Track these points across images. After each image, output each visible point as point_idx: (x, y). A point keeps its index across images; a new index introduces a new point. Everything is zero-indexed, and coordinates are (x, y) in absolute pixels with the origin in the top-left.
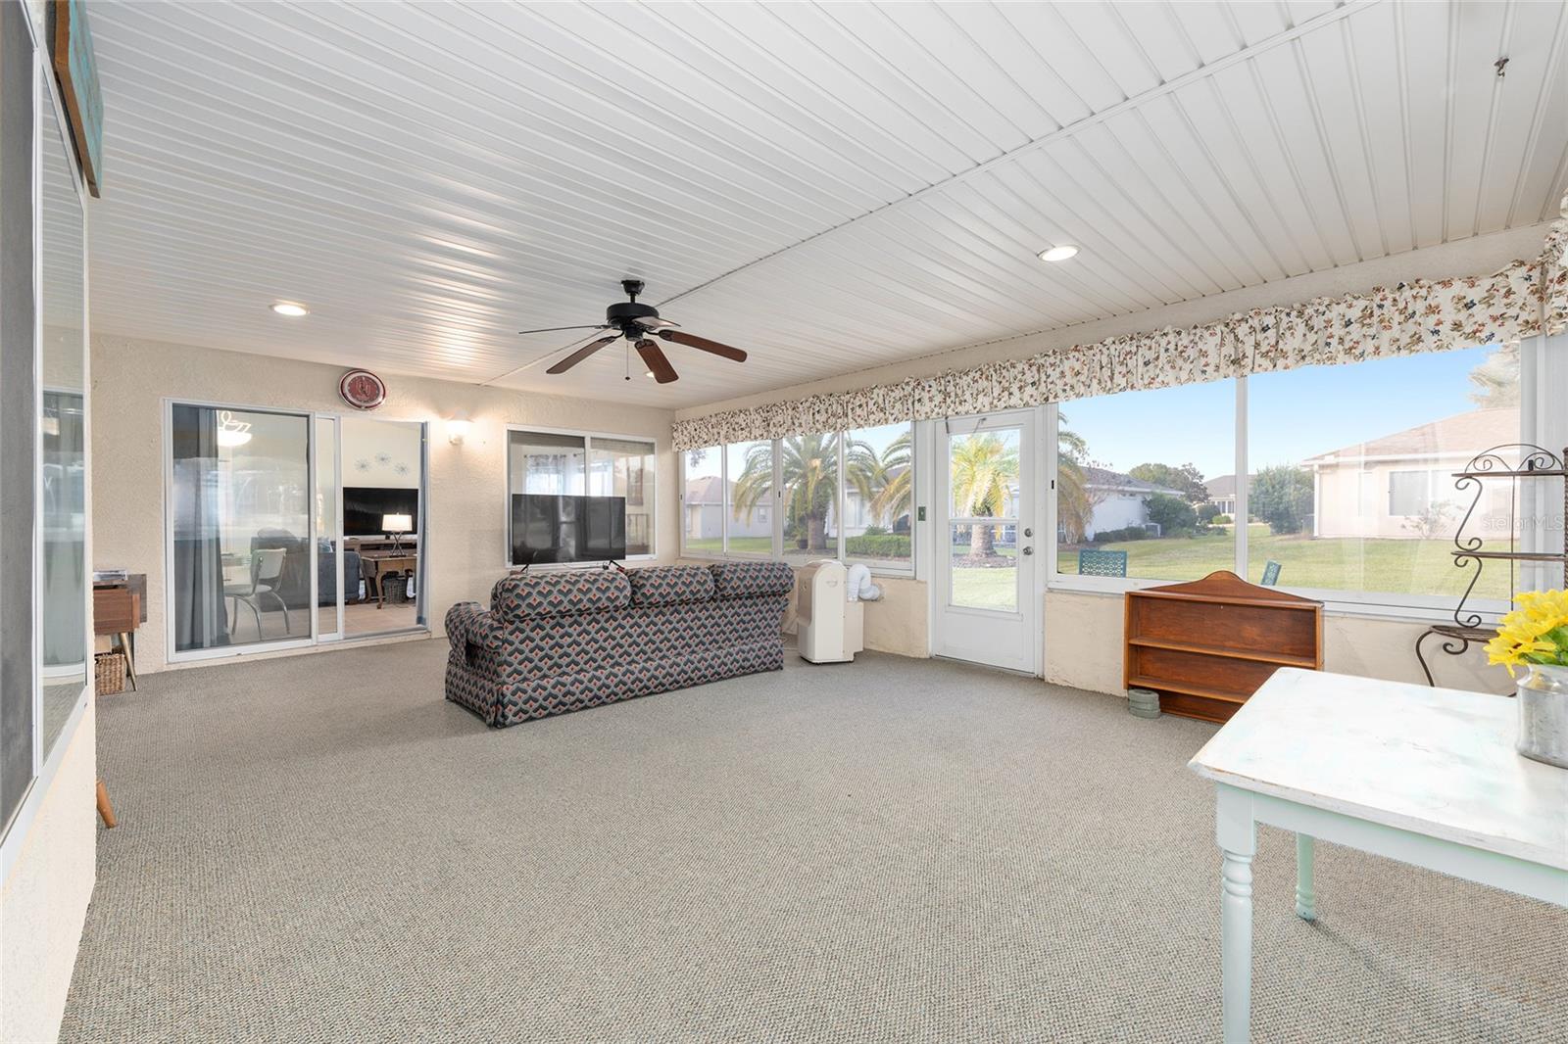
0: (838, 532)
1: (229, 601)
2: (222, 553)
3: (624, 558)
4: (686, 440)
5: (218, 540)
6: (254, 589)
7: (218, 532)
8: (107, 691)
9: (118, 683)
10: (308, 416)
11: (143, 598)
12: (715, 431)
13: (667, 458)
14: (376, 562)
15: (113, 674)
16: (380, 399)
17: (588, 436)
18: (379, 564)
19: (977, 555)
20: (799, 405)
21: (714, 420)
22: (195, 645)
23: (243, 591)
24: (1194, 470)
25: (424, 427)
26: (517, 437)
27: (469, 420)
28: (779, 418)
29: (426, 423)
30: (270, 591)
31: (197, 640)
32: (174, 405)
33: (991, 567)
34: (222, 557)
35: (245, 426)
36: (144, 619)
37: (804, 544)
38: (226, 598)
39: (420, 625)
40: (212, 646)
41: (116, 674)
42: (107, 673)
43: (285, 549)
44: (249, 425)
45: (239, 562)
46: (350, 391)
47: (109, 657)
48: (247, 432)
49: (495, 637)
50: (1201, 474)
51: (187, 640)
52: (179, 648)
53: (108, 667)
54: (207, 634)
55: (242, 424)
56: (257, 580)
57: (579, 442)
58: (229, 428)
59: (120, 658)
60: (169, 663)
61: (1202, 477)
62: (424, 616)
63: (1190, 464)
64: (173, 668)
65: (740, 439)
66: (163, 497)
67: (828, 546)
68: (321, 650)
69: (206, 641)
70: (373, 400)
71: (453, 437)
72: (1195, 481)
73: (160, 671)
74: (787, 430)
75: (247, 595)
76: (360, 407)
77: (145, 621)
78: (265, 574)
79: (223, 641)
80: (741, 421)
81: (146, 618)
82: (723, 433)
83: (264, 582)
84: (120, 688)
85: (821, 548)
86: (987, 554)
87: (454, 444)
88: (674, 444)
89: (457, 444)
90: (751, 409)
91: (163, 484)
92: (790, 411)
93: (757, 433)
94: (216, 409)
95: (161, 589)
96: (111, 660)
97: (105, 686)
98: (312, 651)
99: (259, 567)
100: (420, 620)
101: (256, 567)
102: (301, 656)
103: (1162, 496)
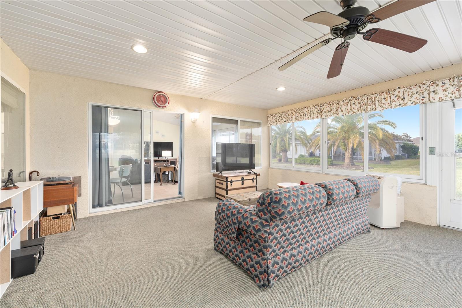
0: (293, 156)
1: (112, 185)
2: (110, 166)
3: (254, 169)
4: (274, 121)
5: (108, 159)
6: (121, 180)
7: (108, 155)
8: (64, 231)
9: (68, 227)
10: (141, 111)
11: (80, 186)
12: (290, 117)
13: (266, 128)
14: (160, 168)
15: (66, 223)
16: (167, 104)
17: (239, 119)
18: (161, 169)
19: (348, 165)
20: (341, 102)
21: (289, 112)
22: (100, 205)
23: (117, 181)
24: (407, 135)
25: (182, 116)
26: (215, 119)
27: (199, 112)
28: (328, 109)
29: (183, 114)
30: (127, 181)
31: (100, 203)
32: (93, 106)
33: (355, 169)
34: (110, 168)
35: (118, 117)
36: (80, 195)
37: (280, 160)
38: (111, 184)
39: (180, 195)
40: (106, 205)
41: (67, 223)
42: (64, 223)
43: (132, 164)
44: (119, 117)
45: (115, 170)
46: (157, 100)
47: (64, 215)
48: (119, 119)
49: (266, 231)
50: (410, 136)
51: (96, 203)
52: (94, 207)
53: (64, 220)
54: (104, 201)
55: (117, 117)
56: (122, 177)
57: (236, 122)
58: (112, 118)
59: (69, 215)
60: (90, 213)
61: (411, 137)
62: (181, 192)
63: (406, 133)
64: (91, 215)
65: (305, 119)
66: (88, 144)
67: (289, 161)
68: (146, 206)
69: (104, 204)
70: (164, 104)
71: (193, 120)
72: (408, 139)
73: (86, 217)
74: (333, 114)
75: (118, 183)
76: (160, 107)
77: (81, 196)
78: (125, 175)
79: (110, 203)
80: (305, 112)
81: (81, 195)
82: (294, 117)
83: (124, 177)
84: (69, 229)
85: (287, 162)
86: (351, 165)
87: (193, 123)
88: (268, 123)
89: (194, 123)
90: (311, 106)
91: (88, 138)
92: (335, 105)
93: (315, 116)
94: (108, 107)
95: (87, 182)
96: (65, 216)
97: (63, 229)
98: (142, 207)
99: (123, 172)
100: (180, 193)
101: (122, 172)
102: (138, 209)
103: (407, 144)
